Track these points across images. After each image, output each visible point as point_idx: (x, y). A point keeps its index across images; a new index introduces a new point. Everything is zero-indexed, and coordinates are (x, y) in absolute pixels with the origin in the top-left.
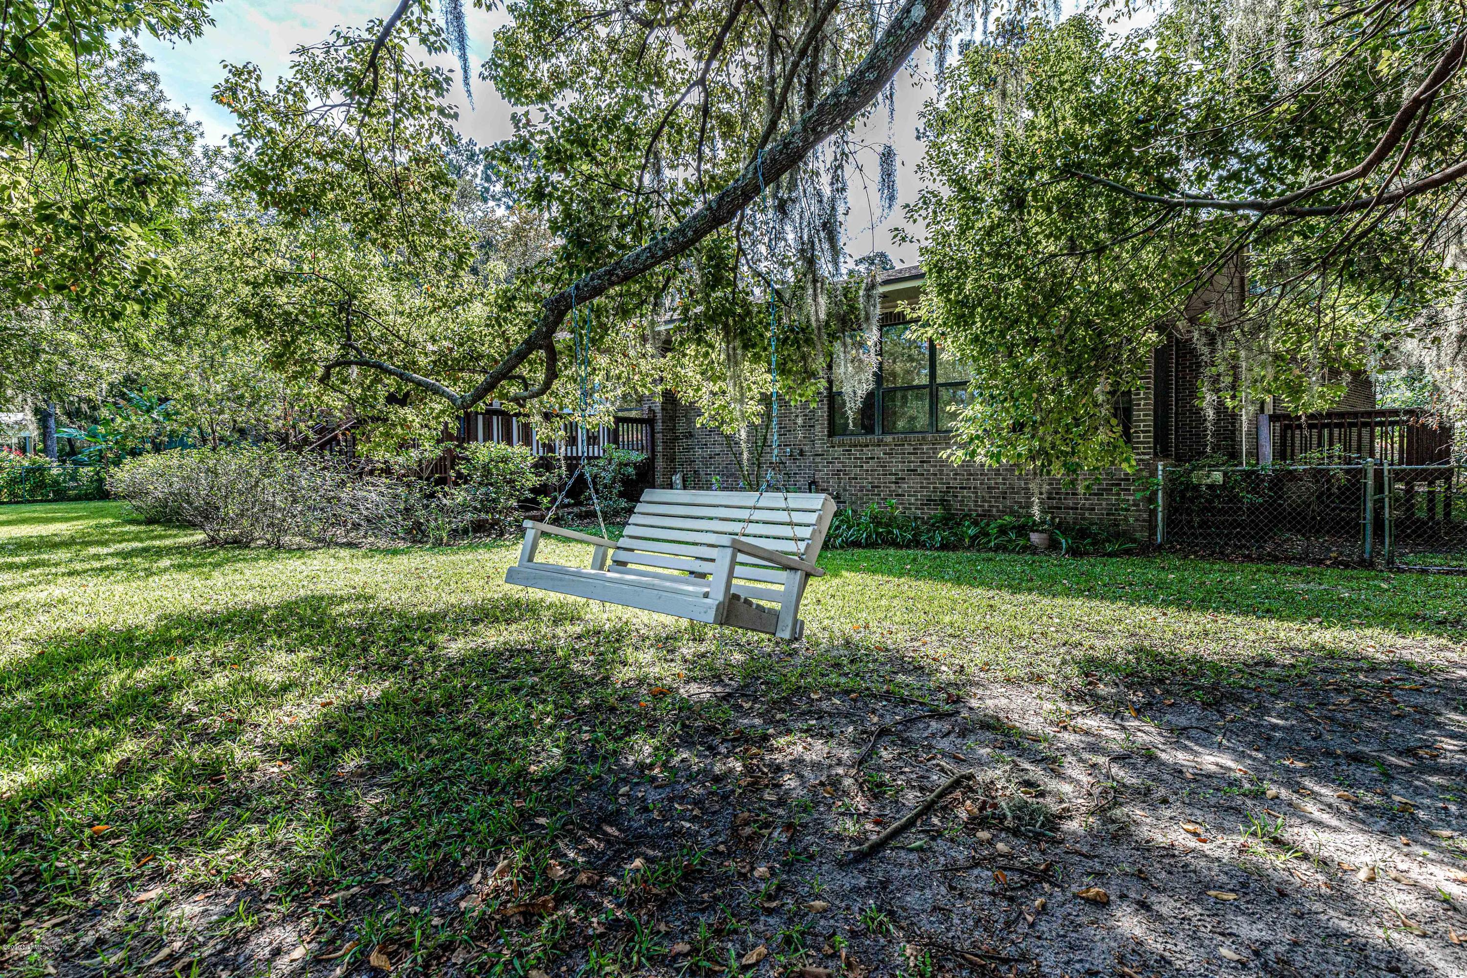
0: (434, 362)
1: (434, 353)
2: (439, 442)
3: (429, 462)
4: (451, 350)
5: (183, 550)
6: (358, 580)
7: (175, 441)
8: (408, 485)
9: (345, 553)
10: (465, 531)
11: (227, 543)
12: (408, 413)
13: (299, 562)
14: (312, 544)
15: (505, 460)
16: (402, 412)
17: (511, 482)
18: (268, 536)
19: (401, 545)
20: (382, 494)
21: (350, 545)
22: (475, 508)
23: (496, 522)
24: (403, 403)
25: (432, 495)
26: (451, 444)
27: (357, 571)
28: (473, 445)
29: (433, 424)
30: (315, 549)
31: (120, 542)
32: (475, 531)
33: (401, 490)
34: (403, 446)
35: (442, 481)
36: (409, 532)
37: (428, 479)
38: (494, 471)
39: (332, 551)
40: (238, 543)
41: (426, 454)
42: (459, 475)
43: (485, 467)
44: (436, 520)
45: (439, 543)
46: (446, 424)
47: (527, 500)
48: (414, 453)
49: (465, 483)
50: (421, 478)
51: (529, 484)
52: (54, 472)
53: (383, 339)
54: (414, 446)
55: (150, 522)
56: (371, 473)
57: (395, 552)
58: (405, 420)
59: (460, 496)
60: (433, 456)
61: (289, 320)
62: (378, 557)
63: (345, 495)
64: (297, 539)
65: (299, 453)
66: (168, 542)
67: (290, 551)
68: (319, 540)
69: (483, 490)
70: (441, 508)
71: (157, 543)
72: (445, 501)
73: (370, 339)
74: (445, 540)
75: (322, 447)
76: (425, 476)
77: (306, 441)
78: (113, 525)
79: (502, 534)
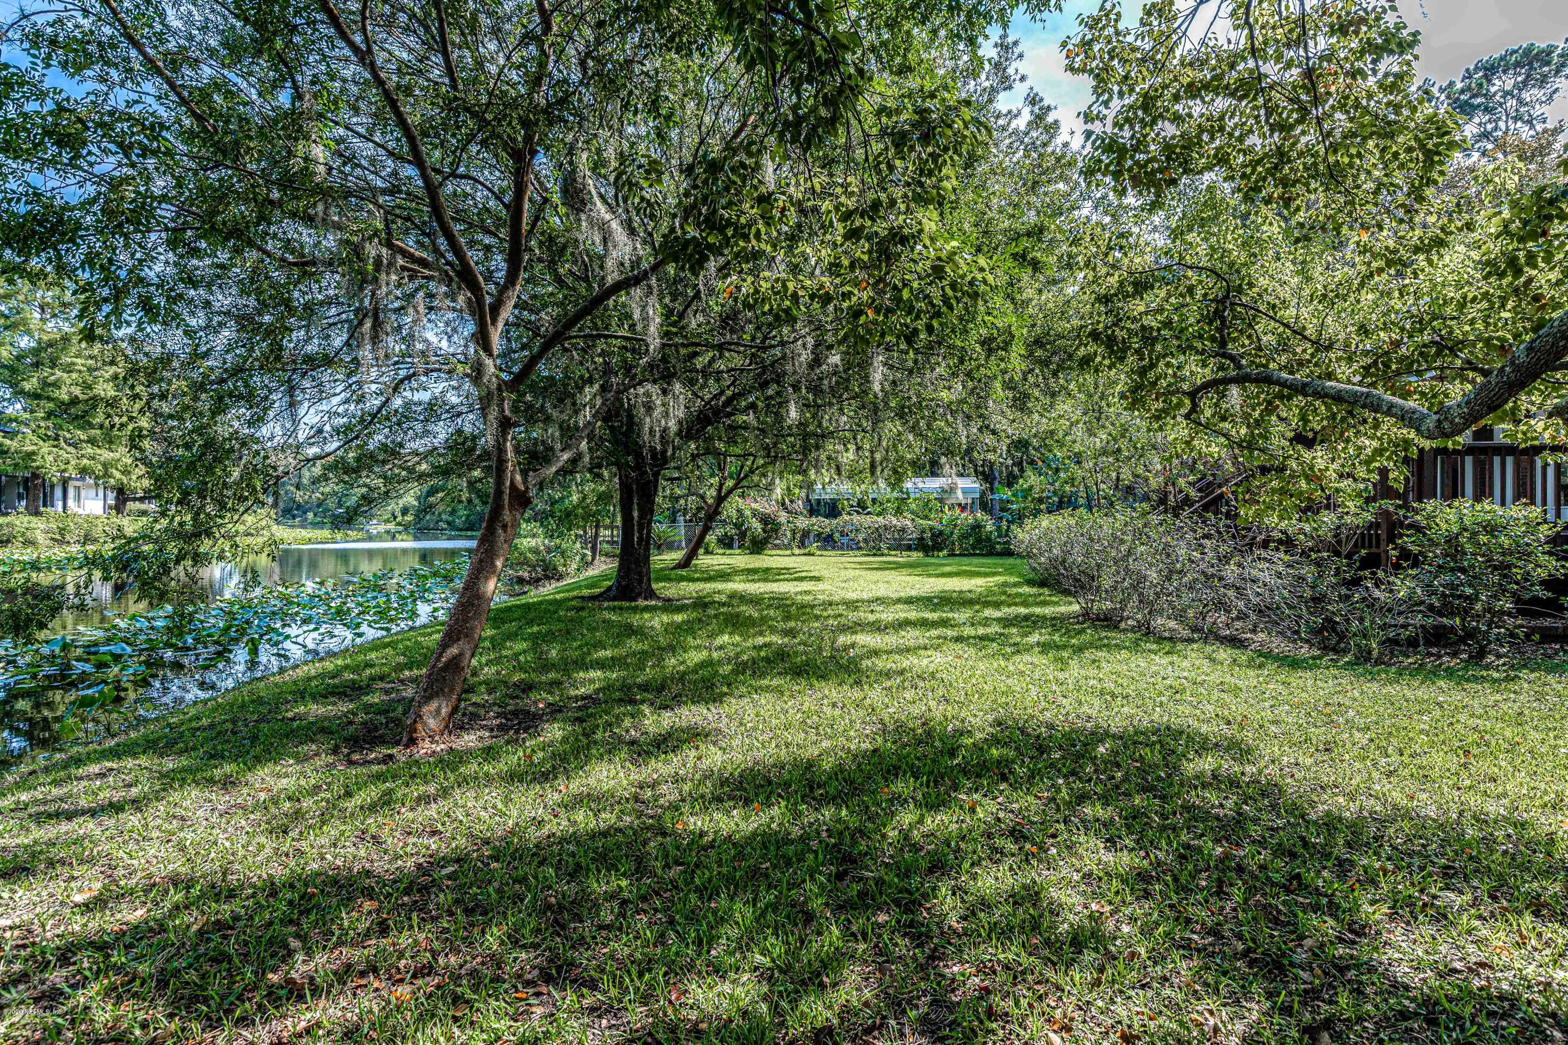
0: (1366, 368)
1: (1366, 353)
2: (1368, 501)
3: (1353, 528)
4: (1397, 344)
5: (1056, 623)
6: (1236, 708)
7: (1064, 503)
8: (1318, 564)
9: (1224, 654)
10: (1413, 643)
11: (1098, 619)
12: (1319, 457)
13: (1165, 661)
14: (1186, 633)
15: (1491, 529)
16: (1307, 455)
17: (1503, 568)
18: (1139, 616)
19: (1304, 651)
20: (1279, 575)
21: (1235, 642)
22: (1431, 608)
23: (1471, 634)
24: (1309, 443)
25: (1355, 582)
26: (1388, 504)
27: (1236, 691)
28: (1429, 505)
29: (1361, 472)
30: (1190, 641)
31: (1009, 606)
32: (1429, 643)
33: (1308, 572)
34: (1310, 509)
35: (1372, 562)
36: (1317, 632)
37: (1349, 556)
38: (1469, 548)
39: (1209, 649)
40: (1109, 621)
41: (1348, 519)
42: (1405, 554)
43: (1451, 540)
44: (1361, 620)
45: (1364, 657)
46: (1384, 472)
47: (1535, 600)
48: (1328, 518)
49: (1415, 564)
50: (1338, 554)
51: (1542, 573)
52: (989, 528)
53: (1283, 346)
54: (1328, 507)
55: (1043, 584)
56: (1265, 545)
57: (1295, 664)
58: (1312, 468)
59: (1404, 585)
60: (1360, 522)
61: (1148, 337)
62: (1271, 667)
63: (1231, 571)
64: (1172, 624)
65: (1177, 516)
66: (1048, 611)
67: (1160, 639)
68: (1195, 629)
69: (1446, 578)
70: (1371, 603)
71: (1038, 610)
72: (1377, 593)
73: (1260, 349)
74: (1375, 654)
75: (1206, 508)
76: (1345, 550)
77: (1187, 501)
78: (1015, 585)
79: (1482, 653)
